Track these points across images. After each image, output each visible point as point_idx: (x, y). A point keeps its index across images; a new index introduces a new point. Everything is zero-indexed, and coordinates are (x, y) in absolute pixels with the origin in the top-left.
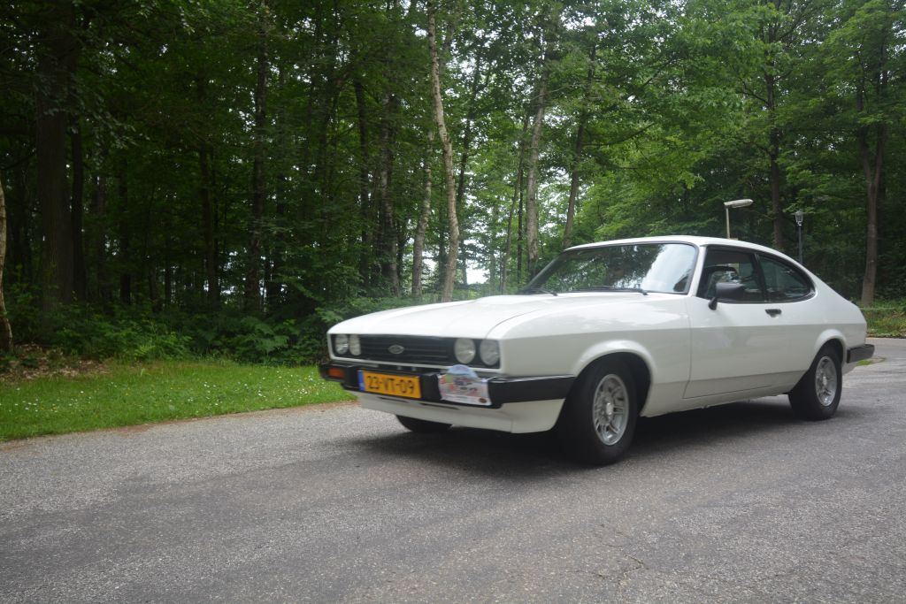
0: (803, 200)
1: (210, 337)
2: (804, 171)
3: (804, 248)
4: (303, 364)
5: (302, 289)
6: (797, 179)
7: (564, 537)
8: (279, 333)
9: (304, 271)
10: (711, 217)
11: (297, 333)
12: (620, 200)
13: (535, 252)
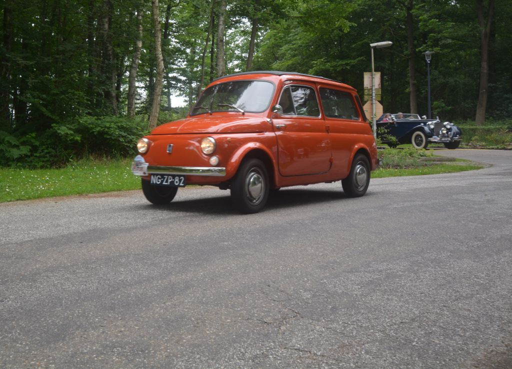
0: (431, 42)
2: (433, 20)
3: (431, 80)
4: (42, 167)
5: (44, 110)
6: (427, 26)
7: (239, 294)
8: (24, 143)
9: (44, 96)
10: (360, 56)
11: (37, 143)
12: (289, 42)
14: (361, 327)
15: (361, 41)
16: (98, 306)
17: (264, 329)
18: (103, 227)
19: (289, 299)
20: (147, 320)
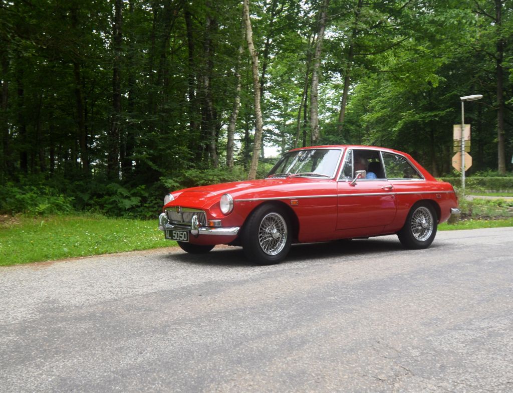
1: (86, 197)
5: (151, 163)
7: (352, 350)
8: (134, 195)
10: (450, 107)
11: (147, 195)
12: (379, 95)
13: (316, 135)
14: (470, 386)
15: (450, 93)
16: (226, 360)
17: (379, 386)
18: (217, 279)
19: (400, 357)
20: (272, 374)
